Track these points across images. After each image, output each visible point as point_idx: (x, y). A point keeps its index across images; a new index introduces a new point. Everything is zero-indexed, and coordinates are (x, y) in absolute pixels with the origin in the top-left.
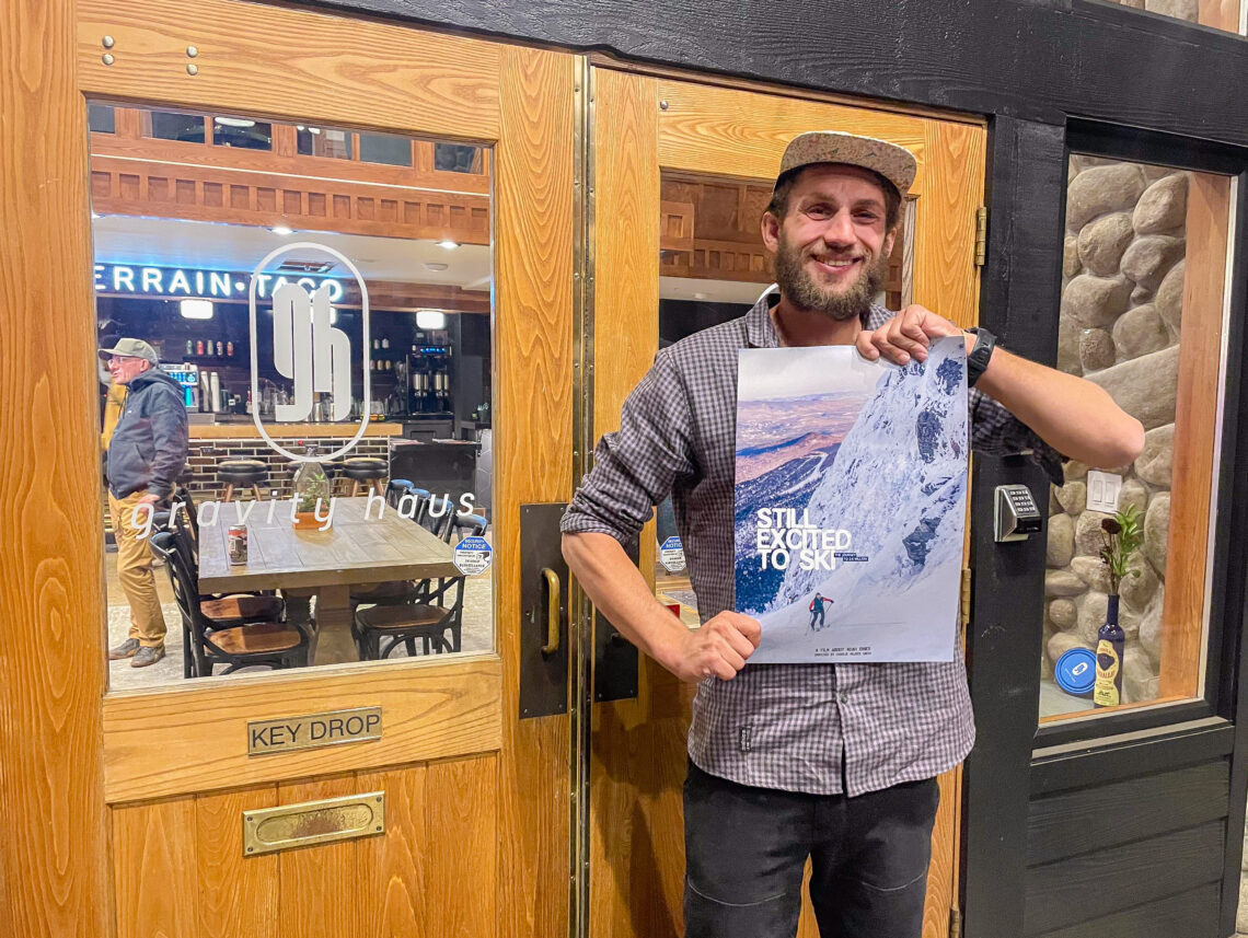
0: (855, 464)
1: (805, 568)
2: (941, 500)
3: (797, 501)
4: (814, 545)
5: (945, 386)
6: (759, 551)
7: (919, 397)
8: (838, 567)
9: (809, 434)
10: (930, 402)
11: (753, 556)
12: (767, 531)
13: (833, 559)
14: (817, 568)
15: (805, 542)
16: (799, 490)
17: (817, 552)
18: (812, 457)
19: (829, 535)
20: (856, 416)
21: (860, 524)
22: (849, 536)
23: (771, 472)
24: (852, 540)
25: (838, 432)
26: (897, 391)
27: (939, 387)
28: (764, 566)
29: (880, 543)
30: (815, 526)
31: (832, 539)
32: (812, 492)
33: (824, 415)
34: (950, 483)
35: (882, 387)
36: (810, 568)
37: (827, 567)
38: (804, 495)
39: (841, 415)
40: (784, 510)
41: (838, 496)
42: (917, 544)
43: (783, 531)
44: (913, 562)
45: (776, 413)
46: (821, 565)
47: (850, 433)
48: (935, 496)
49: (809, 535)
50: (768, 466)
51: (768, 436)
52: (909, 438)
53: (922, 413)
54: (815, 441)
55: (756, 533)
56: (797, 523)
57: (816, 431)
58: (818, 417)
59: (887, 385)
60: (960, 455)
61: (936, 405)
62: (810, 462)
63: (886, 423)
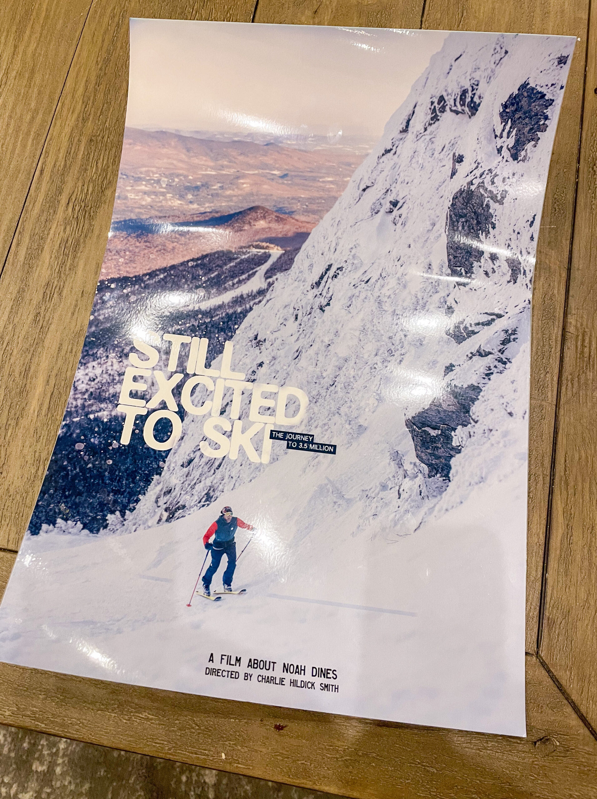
0: (331, 273)
1: (208, 452)
2: (482, 354)
3: (215, 325)
4: (235, 411)
5: (511, 142)
6: (120, 410)
7: (460, 159)
8: (274, 459)
9: (252, 209)
10: (478, 173)
11: (105, 416)
12: (147, 374)
13: (268, 442)
14: (233, 456)
15: (216, 404)
16: (220, 307)
17: (239, 425)
18: (254, 251)
19: (266, 396)
20: (342, 186)
21: (327, 381)
22: (303, 400)
23: (173, 267)
24: (308, 409)
25: (307, 211)
26: (421, 145)
27: (499, 143)
28: (126, 439)
29: (361, 421)
30: (243, 376)
31: (270, 403)
32: (245, 313)
33: (284, 176)
34: (500, 325)
35: (396, 133)
36: (218, 455)
37: (253, 457)
38: (229, 317)
39: (314, 179)
40: (186, 339)
41: (292, 326)
42: (433, 433)
43: (179, 377)
44: (426, 469)
45: (196, 161)
46: (241, 450)
47: (327, 216)
48: (471, 344)
49: (228, 392)
50: (168, 256)
51: (177, 203)
52: (432, 236)
53: (461, 192)
54: (262, 224)
55: (121, 374)
56: (208, 365)
57: (267, 205)
58: (273, 178)
59: (405, 130)
60: (520, 277)
61: (487, 179)
62: (248, 261)
63: (395, 204)
